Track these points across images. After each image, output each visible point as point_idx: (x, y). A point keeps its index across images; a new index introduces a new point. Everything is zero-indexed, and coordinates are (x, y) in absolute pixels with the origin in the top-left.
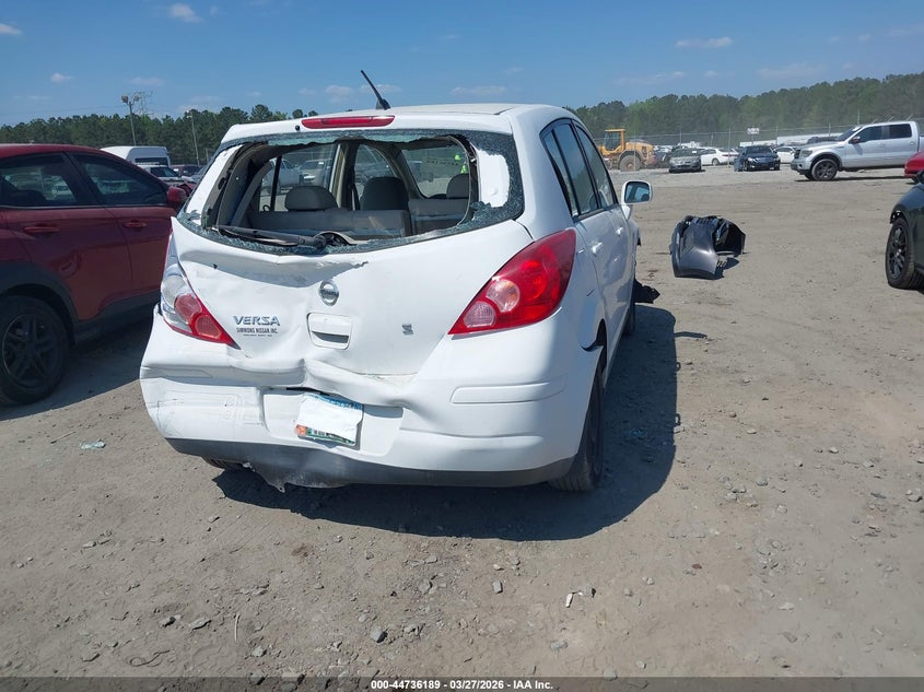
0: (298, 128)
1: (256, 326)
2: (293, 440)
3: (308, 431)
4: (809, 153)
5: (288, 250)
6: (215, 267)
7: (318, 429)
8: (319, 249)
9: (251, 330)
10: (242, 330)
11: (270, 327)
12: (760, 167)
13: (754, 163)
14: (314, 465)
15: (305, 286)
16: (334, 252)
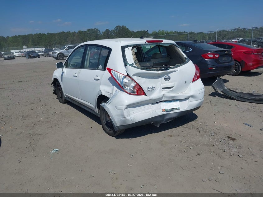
0: (146, 43)
1: (151, 89)
2: (162, 113)
3: (166, 110)
4: (56, 53)
5: (160, 70)
6: (140, 77)
7: (168, 109)
8: (167, 69)
9: (150, 90)
10: (149, 91)
11: (153, 89)
12: (34, 57)
13: (32, 56)
14: (167, 117)
15: (160, 78)
16: (170, 69)
